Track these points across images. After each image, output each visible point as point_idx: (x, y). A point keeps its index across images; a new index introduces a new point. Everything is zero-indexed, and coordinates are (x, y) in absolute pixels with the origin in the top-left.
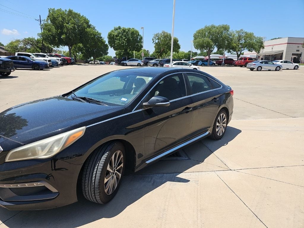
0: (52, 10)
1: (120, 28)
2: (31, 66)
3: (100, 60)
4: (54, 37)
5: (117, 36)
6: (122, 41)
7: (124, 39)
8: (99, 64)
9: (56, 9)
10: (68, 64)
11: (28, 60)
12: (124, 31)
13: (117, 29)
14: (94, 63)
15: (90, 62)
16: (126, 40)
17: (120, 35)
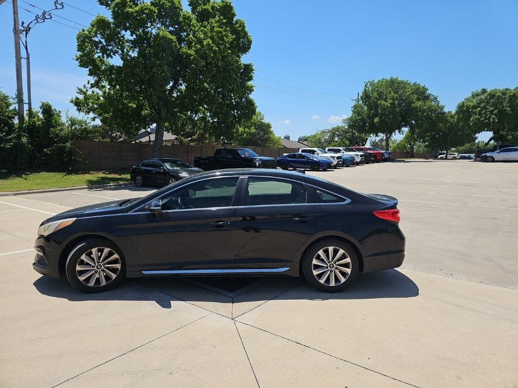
0: (370, 82)
1: (484, 91)
2: (309, 166)
3: (459, 152)
4: (364, 122)
5: (474, 107)
6: (486, 115)
7: (491, 112)
8: (456, 159)
9: (376, 81)
10: (374, 162)
11: (308, 158)
12: (492, 95)
13: (478, 95)
14: (446, 158)
15: (439, 157)
16: (496, 112)
17: (482, 105)
